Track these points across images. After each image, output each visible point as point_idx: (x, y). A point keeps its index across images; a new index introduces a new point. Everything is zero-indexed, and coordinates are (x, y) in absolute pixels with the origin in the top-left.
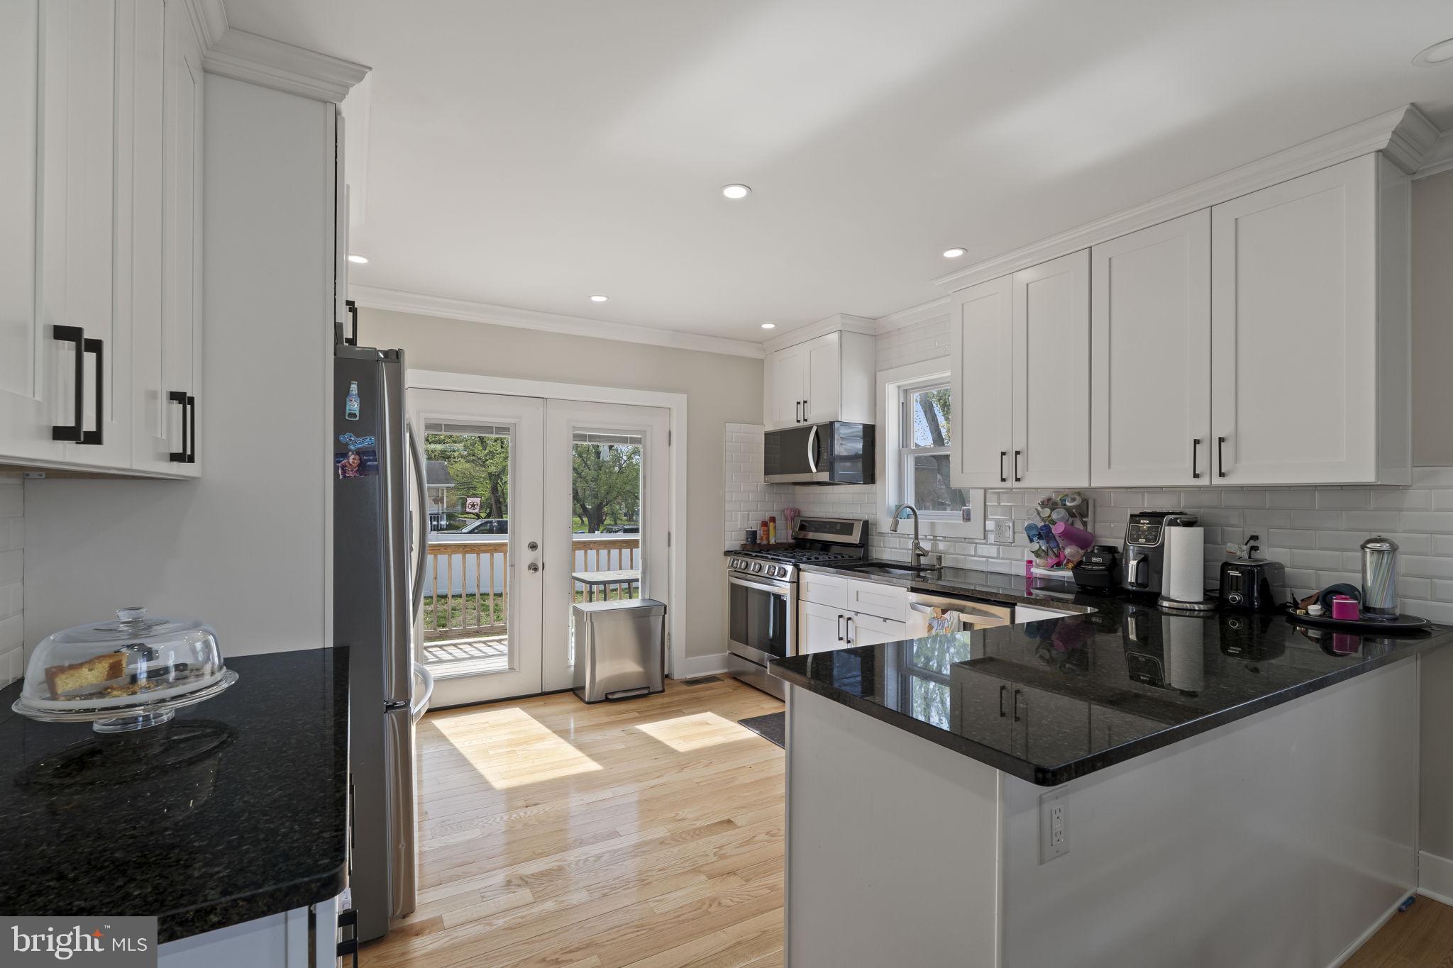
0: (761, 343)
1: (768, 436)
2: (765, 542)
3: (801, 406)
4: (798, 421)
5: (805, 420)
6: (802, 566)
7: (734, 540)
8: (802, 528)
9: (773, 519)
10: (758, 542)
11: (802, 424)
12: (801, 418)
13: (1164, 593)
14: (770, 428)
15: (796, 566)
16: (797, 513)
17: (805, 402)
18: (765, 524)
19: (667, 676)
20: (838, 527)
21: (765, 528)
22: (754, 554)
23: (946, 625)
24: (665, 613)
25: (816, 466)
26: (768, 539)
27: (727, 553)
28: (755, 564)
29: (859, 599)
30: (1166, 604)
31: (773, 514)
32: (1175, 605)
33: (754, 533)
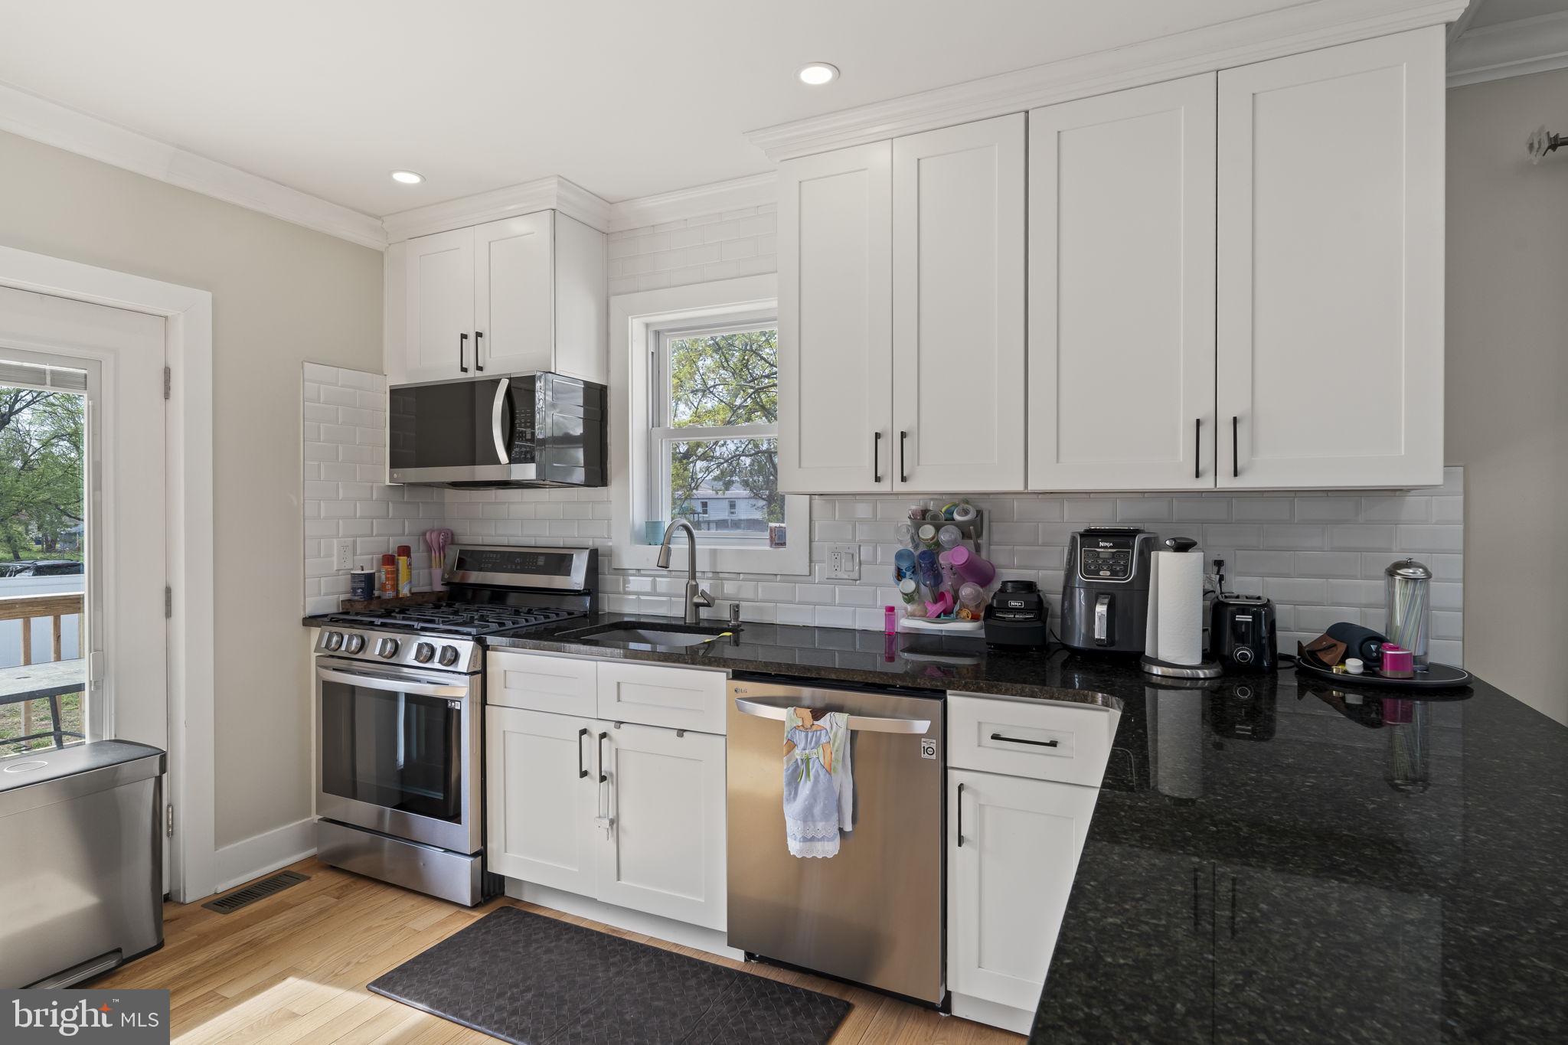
0: (379, 218)
1: (396, 393)
2: (389, 594)
3: (470, 344)
4: (464, 370)
5: (480, 369)
6: (491, 640)
7: (326, 597)
8: (461, 563)
9: (405, 551)
10: (376, 593)
11: (472, 374)
12: (469, 361)
13: (1148, 652)
14: (401, 380)
15: (480, 641)
16: (450, 538)
17: (479, 335)
18: (389, 560)
19: (167, 898)
20: (541, 561)
21: (390, 568)
22: (378, 621)
23: (824, 740)
24: (163, 770)
25: (509, 448)
26: (396, 587)
27: (310, 621)
28: (385, 642)
29: (622, 698)
30: (1157, 670)
31: (404, 541)
32: (1170, 671)
33: (369, 579)
